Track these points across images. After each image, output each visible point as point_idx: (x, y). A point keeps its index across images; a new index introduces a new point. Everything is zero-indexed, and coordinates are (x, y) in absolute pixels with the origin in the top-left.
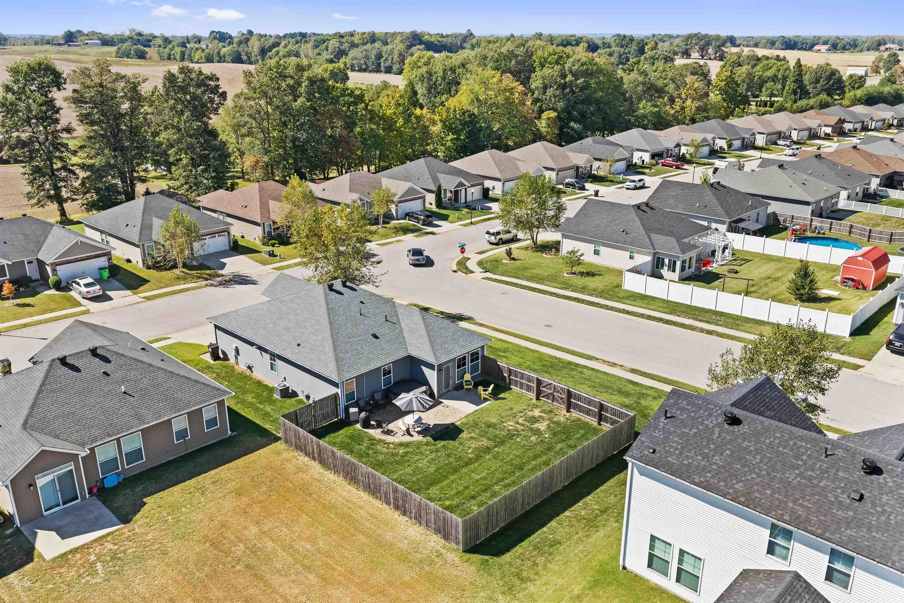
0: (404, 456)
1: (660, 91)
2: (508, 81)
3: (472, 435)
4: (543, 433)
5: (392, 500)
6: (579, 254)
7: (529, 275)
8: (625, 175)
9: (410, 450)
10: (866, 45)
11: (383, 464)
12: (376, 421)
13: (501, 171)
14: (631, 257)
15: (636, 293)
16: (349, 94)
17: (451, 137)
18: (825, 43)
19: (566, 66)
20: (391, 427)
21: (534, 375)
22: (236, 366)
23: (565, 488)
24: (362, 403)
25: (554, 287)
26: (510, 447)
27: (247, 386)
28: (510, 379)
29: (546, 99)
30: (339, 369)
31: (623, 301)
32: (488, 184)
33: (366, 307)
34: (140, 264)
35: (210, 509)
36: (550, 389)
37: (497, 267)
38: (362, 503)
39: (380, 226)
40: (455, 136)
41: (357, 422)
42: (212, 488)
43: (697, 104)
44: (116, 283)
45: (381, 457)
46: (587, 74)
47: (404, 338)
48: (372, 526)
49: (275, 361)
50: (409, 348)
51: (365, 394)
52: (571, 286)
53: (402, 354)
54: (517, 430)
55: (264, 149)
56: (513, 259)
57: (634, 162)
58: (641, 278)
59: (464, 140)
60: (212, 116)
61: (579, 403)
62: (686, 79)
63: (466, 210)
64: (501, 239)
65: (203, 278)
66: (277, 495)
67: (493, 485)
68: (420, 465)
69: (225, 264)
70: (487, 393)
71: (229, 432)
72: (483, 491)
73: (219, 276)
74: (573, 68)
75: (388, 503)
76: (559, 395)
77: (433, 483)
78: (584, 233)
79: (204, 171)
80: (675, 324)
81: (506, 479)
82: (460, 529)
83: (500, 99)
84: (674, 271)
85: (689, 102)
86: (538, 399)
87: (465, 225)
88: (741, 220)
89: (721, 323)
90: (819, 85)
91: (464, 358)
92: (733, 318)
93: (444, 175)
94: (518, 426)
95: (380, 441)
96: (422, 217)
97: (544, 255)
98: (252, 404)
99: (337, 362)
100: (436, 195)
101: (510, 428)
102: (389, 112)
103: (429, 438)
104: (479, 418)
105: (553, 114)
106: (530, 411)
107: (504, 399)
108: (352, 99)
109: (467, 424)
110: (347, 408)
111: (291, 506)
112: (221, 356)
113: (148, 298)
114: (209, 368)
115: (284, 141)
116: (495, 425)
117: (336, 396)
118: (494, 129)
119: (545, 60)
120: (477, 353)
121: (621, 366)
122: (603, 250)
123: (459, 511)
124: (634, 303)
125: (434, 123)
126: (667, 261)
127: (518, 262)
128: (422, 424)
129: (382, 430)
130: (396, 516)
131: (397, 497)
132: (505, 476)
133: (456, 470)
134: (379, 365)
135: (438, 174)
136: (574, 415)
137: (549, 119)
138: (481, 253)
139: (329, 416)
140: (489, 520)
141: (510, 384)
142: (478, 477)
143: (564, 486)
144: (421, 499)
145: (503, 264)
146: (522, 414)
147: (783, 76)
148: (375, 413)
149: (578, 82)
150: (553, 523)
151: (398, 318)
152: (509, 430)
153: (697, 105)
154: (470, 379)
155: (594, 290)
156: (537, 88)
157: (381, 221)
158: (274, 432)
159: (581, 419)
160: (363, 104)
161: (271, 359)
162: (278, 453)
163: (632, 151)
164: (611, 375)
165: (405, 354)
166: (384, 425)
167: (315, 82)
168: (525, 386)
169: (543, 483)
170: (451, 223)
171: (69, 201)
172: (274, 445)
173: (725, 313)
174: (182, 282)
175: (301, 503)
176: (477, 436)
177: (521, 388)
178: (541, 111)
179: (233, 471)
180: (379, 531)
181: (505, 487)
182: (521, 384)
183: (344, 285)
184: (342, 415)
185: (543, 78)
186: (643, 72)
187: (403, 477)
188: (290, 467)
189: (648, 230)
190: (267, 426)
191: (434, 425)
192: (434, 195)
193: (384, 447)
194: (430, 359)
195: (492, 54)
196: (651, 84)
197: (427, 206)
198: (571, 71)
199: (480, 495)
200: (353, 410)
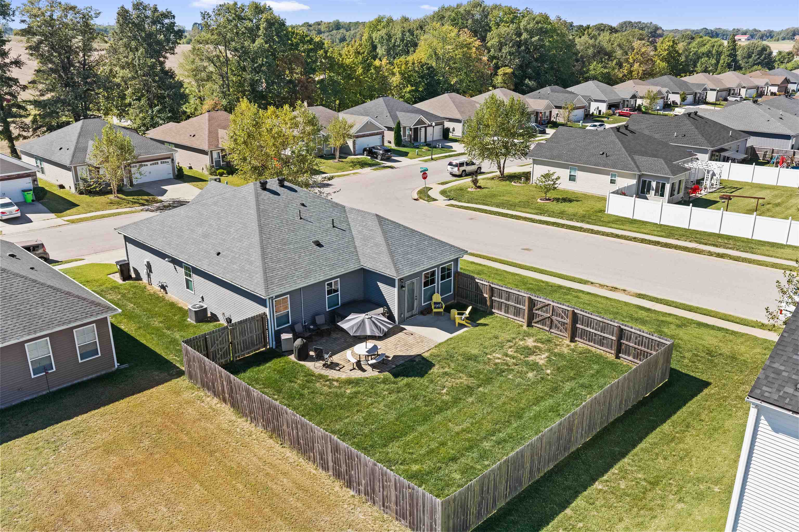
0: (352, 398)
1: (610, 55)
2: (466, 36)
3: (446, 370)
4: (544, 368)
5: (331, 464)
6: (554, 177)
7: (498, 201)
8: (583, 122)
9: (361, 389)
10: (781, 36)
11: (322, 409)
12: (316, 350)
13: (462, 113)
14: (613, 182)
15: (622, 217)
16: (308, 41)
17: (409, 88)
18: (744, 33)
19: (522, 24)
20: (336, 358)
21: (525, 295)
22: (148, 287)
23: (586, 446)
24: (298, 328)
25: (528, 213)
26: (500, 387)
27: (156, 309)
28: (492, 301)
29: (502, 56)
30: (267, 281)
31: (610, 225)
32: (447, 124)
33: (308, 210)
34: (73, 190)
35: (58, 473)
36: (546, 312)
37: (462, 196)
38: (287, 467)
39: (336, 160)
40: (413, 88)
41: (290, 352)
42: (72, 442)
43: (644, 67)
44: (40, 206)
45: (319, 399)
46: (542, 32)
47: (355, 248)
48: (299, 505)
49: (190, 276)
50: (362, 260)
51: (304, 316)
52: (547, 211)
53: (353, 267)
54: (507, 364)
55: (223, 92)
56: (480, 187)
57: (591, 112)
58: (629, 201)
59: (422, 92)
60: (168, 55)
61: (588, 329)
62: (633, 44)
63: (426, 148)
64: (465, 171)
65: (139, 203)
66: (163, 453)
67: (481, 440)
68: (375, 410)
69: (166, 191)
70: (463, 317)
71: (116, 364)
72: (467, 449)
73: (157, 202)
74: (528, 26)
75: (326, 468)
76: (560, 319)
77: (393, 438)
78: (559, 157)
79: (159, 111)
80: (676, 247)
81: (500, 432)
82: (439, 516)
83: (459, 54)
84: (662, 195)
85: (636, 66)
86: (529, 325)
87: (426, 161)
88: (723, 150)
89: (730, 246)
90: (751, 60)
91: (433, 274)
92: (743, 241)
93: (403, 113)
94: (508, 359)
95: (321, 377)
96: (381, 152)
97: (513, 183)
98: (158, 329)
99: (265, 273)
100: (395, 133)
101: (497, 361)
102: (348, 61)
103: (387, 373)
104: (454, 348)
105: (509, 70)
106: (521, 340)
107: (485, 325)
108: (311, 47)
109: (438, 356)
110: (278, 334)
111: (180, 470)
112: (133, 275)
113: (73, 222)
114: (115, 288)
115: (243, 86)
116: (476, 357)
117: (263, 317)
118: (452, 83)
119: (502, 21)
120: (449, 269)
121: (624, 290)
122: (579, 174)
123: (433, 481)
124: (622, 227)
125: (393, 74)
126: (654, 184)
127: (484, 190)
128: (378, 355)
129: (324, 362)
130: (337, 488)
131: (339, 460)
132: (498, 427)
133: (426, 418)
134: (322, 278)
135: (397, 113)
136: (580, 345)
137: (505, 74)
138: (443, 184)
139: (253, 344)
140: (482, 498)
141: (492, 307)
142: (458, 429)
143: (586, 443)
144: (375, 465)
145: (468, 192)
146: (511, 344)
147: (717, 51)
148: (316, 341)
149: (533, 39)
150: (579, 502)
151: (349, 225)
152: (496, 364)
153: (644, 69)
154: (440, 300)
155: (574, 215)
156: (492, 46)
157: (338, 154)
158: (178, 365)
159: (590, 351)
160: (322, 51)
161: (186, 274)
162: (178, 393)
163: (590, 100)
164: (615, 300)
165: (357, 267)
166: (326, 356)
167: (273, 24)
168: (512, 310)
169: (559, 439)
170: (411, 159)
171: (21, 139)
172: (174, 381)
173: (732, 236)
174: (116, 207)
175: (196, 466)
176: (453, 372)
177: (507, 312)
178: (497, 67)
179: (108, 417)
180: (309, 513)
181: (499, 443)
182: (507, 306)
183: (282, 185)
184: (271, 344)
185: (499, 36)
186: (593, 37)
187: (350, 428)
188: (191, 413)
189: (631, 152)
190: (170, 357)
191: (395, 357)
192: (393, 133)
193: (324, 385)
194: (390, 272)
195: (449, 13)
196: (601, 48)
197: (386, 144)
198: (526, 30)
199: (463, 455)
200: (285, 336)
